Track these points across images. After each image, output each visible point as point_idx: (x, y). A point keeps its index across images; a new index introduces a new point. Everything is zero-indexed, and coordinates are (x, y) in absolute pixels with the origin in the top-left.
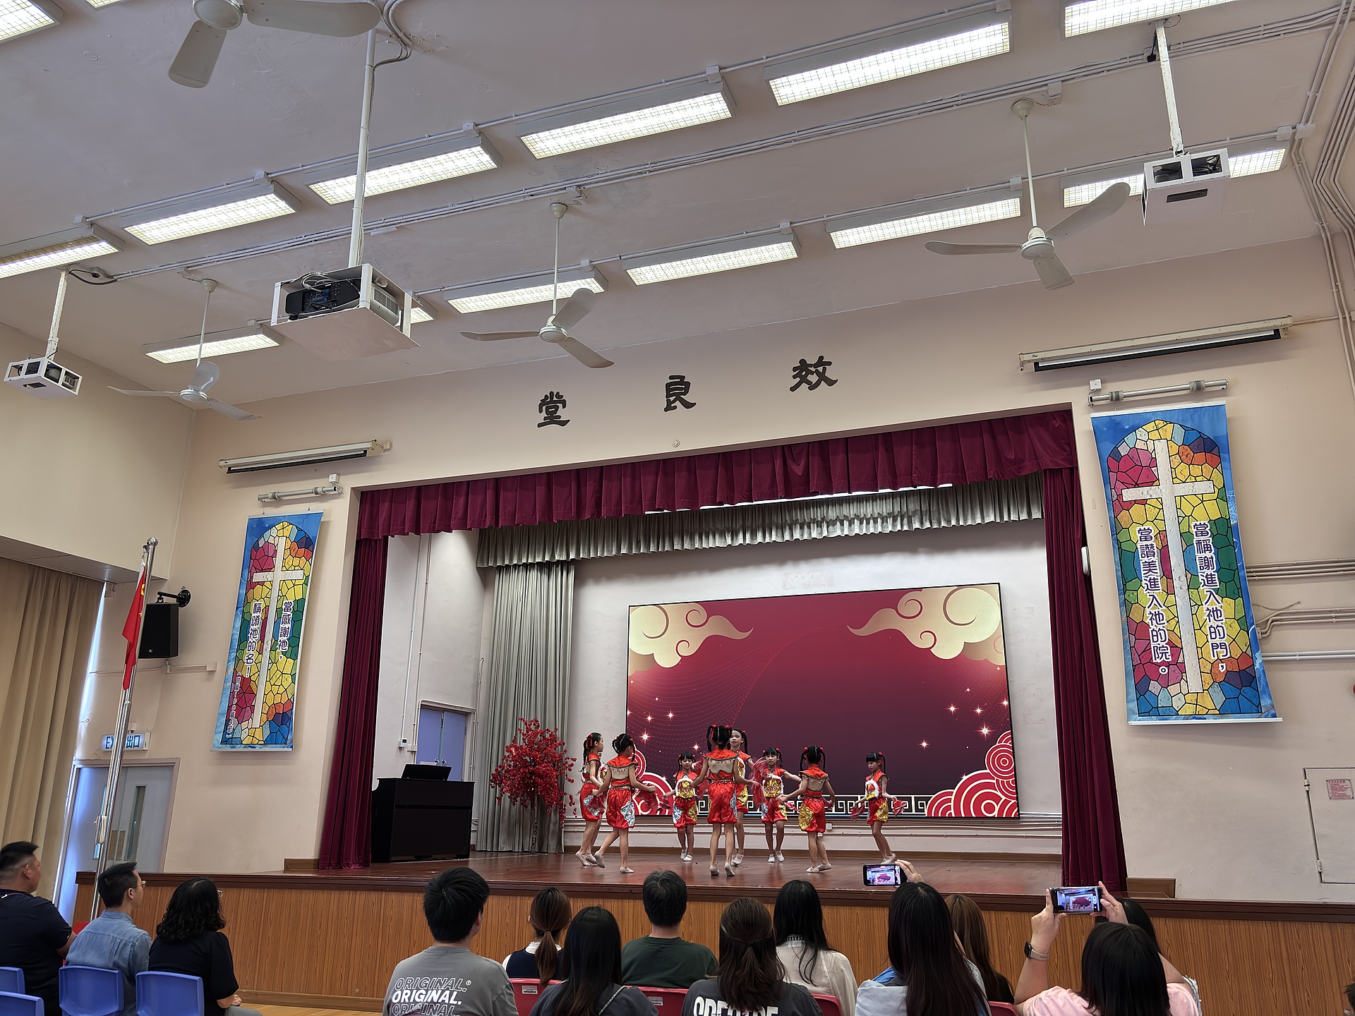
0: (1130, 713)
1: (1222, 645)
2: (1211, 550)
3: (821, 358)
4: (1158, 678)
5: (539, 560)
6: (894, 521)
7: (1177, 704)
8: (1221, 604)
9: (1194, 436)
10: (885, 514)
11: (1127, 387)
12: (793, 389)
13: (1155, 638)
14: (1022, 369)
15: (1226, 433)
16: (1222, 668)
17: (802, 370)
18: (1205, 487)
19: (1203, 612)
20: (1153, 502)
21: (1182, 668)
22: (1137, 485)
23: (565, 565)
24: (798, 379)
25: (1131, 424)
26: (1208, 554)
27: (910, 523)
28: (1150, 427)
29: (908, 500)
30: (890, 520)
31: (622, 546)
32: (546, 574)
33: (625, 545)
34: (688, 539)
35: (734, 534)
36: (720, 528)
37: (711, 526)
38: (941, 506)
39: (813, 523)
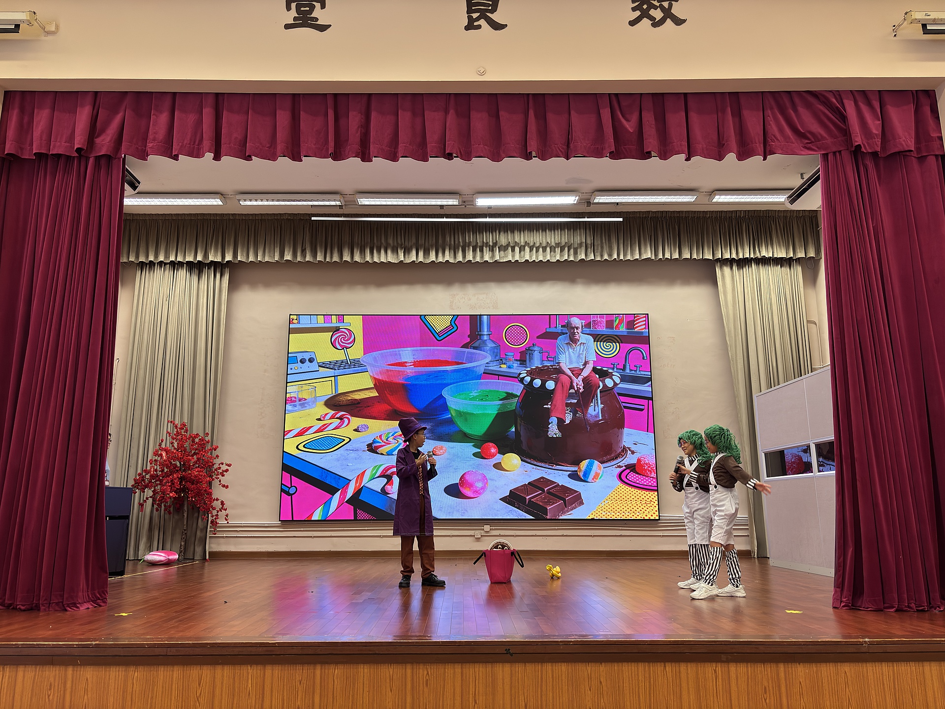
12: (633, 23)
14: (895, 35)
17: (643, 2)
23: (219, 267)
24: (638, 13)
29: (574, 233)
30: (558, 249)
31: (286, 253)
32: (196, 275)
33: (289, 251)
34: (358, 252)
35: (406, 251)
36: (392, 245)
37: (383, 241)
38: (604, 241)
39: (486, 247)
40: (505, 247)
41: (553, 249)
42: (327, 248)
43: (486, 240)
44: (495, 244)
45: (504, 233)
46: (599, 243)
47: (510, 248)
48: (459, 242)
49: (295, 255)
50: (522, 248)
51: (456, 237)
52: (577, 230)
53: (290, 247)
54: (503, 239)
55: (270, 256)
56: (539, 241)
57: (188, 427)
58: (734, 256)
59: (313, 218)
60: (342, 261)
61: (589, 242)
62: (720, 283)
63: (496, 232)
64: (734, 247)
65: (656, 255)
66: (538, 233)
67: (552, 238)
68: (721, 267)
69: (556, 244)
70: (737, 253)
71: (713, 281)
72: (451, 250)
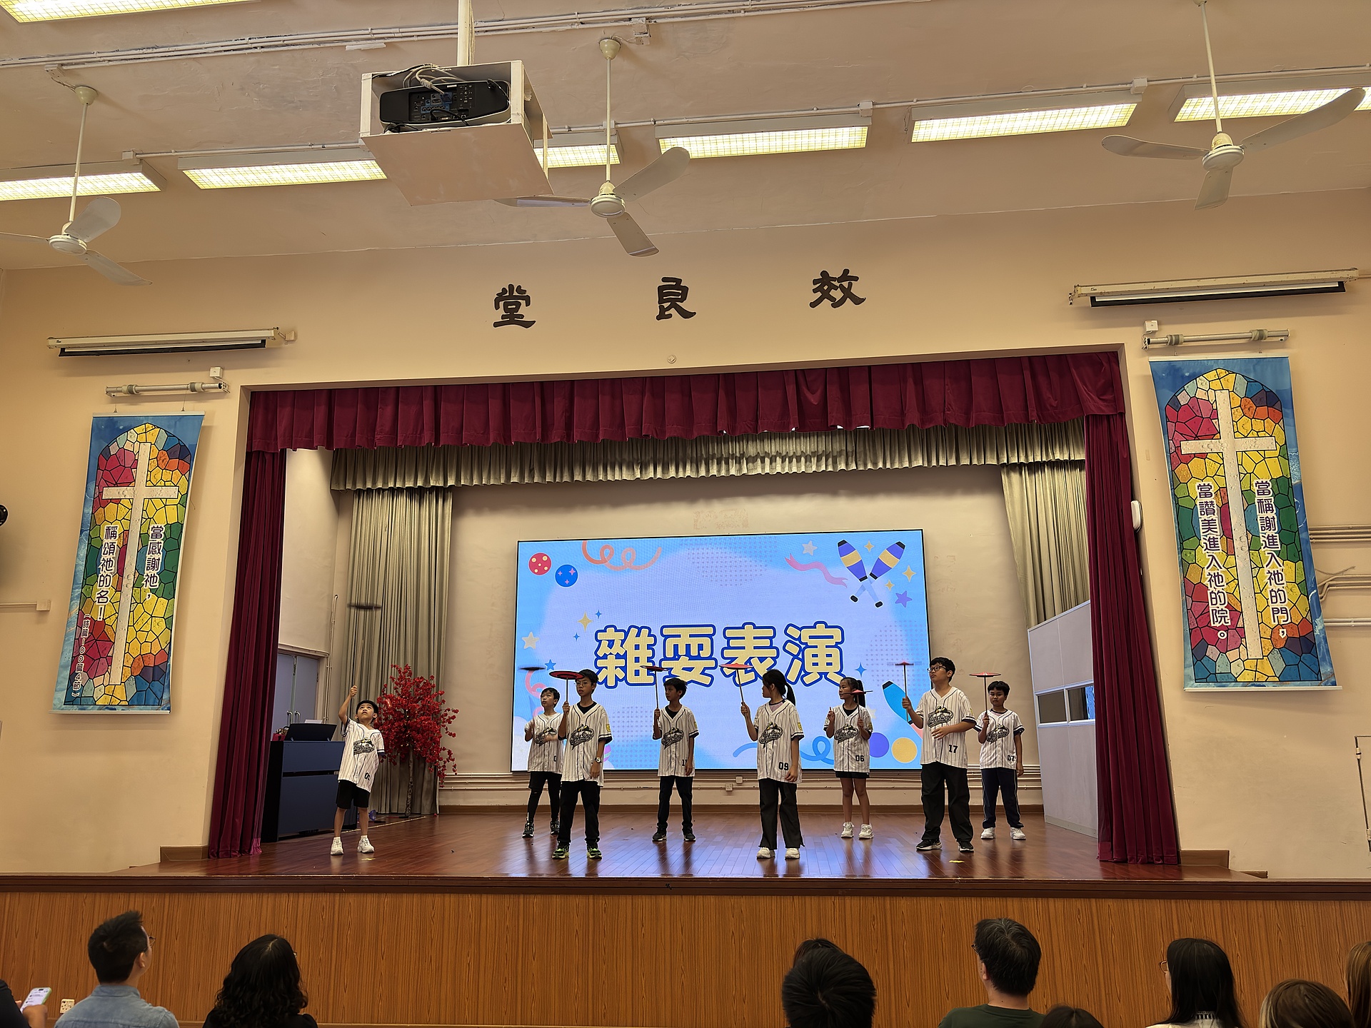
0: (1187, 678)
1: (1283, 610)
2: (1273, 510)
3: (846, 271)
4: (1216, 642)
5: (409, 484)
7: (1235, 670)
8: (1283, 567)
9: (1256, 388)
10: (809, 452)
11: (1188, 331)
12: (813, 305)
13: (1214, 602)
14: (1071, 303)
15: (1289, 387)
16: (1283, 634)
17: (824, 284)
18: (1267, 443)
19: (1264, 575)
20: (1215, 457)
21: (1241, 633)
22: (1197, 438)
23: (441, 492)
24: (819, 294)
25: (1191, 371)
26: (1270, 515)
28: (1211, 375)
29: (835, 438)
30: (814, 459)
31: (512, 475)
32: (417, 502)
33: (516, 472)
34: (591, 470)
35: (643, 467)
36: (627, 461)
37: (617, 457)
38: (867, 448)
39: (732, 459)
40: (754, 457)
41: (808, 459)
42: (557, 467)
43: (732, 451)
44: (742, 455)
45: (753, 441)
46: (862, 449)
47: (759, 460)
48: (702, 455)
49: (522, 476)
50: (773, 458)
51: (699, 449)
53: (517, 468)
54: (751, 449)
55: (495, 478)
56: (793, 450)
57: (412, 669)
58: (1022, 460)
60: (573, 482)
61: (850, 449)
62: (1006, 492)
63: (743, 441)
64: (1022, 449)
67: (807, 446)
68: (1008, 474)
69: (812, 452)
70: (1027, 456)
71: (998, 488)
72: (693, 465)
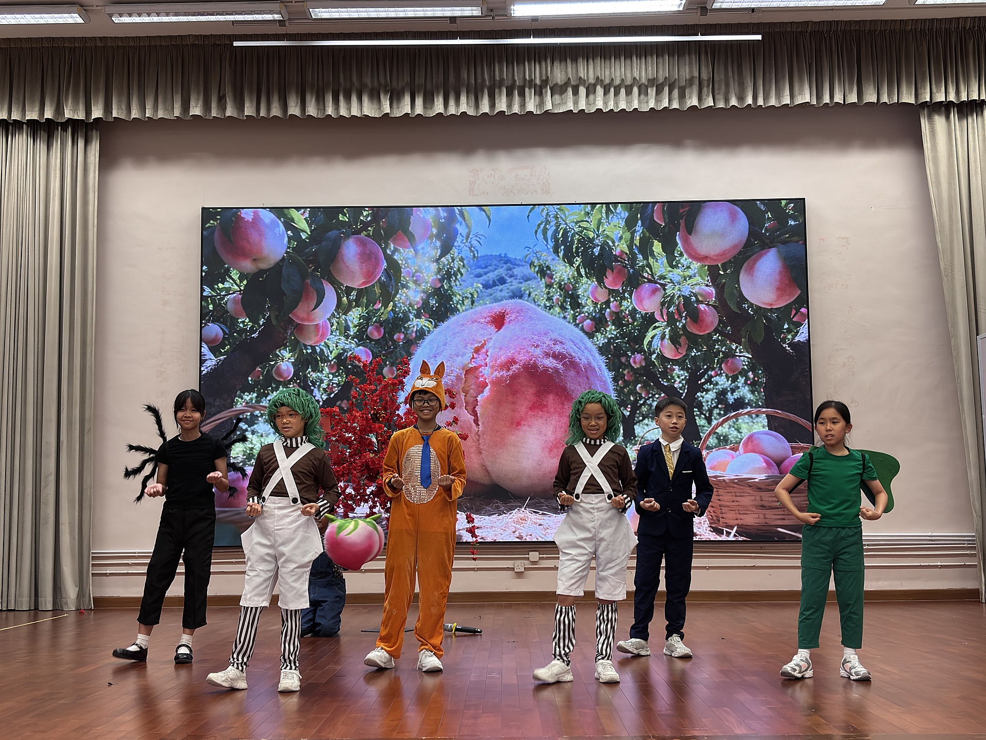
5: (32, 115)
6: (659, 92)
10: (644, 81)
23: (81, 129)
27: (682, 97)
29: (680, 60)
30: (652, 90)
31: (192, 103)
32: (43, 144)
33: (198, 99)
34: (314, 100)
35: (395, 96)
36: (370, 85)
37: (355, 80)
38: (730, 74)
39: (530, 88)
40: (561, 86)
41: (643, 90)
42: (261, 94)
43: (530, 75)
44: (545, 82)
45: (560, 62)
46: (723, 77)
47: (570, 90)
48: (483, 79)
49: (207, 107)
50: (591, 88)
51: (479, 71)
52: (684, 55)
53: (198, 94)
54: (559, 74)
55: (166, 109)
56: (621, 76)
58: (952, 97)
59: (236, 44)
60: (286, 117)
61: (705, 76)
62: (927, 144)
63: (546, 61)
64: (952, 82)
65: (819, 97)
66: (617, 62)
67: (641, 70)
68: (930, 117)
69: (649, 80)
70: (958, 93)
71: (916, 140)
72: (470, 95)
